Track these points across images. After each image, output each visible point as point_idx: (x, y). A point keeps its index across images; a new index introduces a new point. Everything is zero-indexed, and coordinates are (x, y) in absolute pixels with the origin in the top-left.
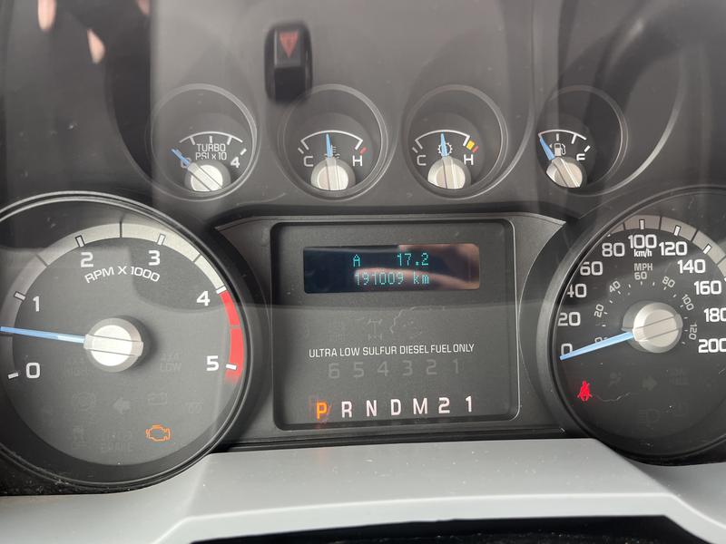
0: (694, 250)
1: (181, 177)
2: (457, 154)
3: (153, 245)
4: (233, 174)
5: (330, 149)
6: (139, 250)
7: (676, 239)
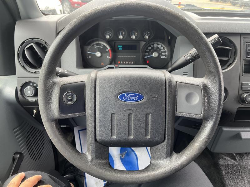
0: (162, 46)
1: (105, 37)
2: (135, 35)
3: (102, 44)
4: (110, 37)
5: (121, 34)
6: (100, 45)
7: (159, 45)
